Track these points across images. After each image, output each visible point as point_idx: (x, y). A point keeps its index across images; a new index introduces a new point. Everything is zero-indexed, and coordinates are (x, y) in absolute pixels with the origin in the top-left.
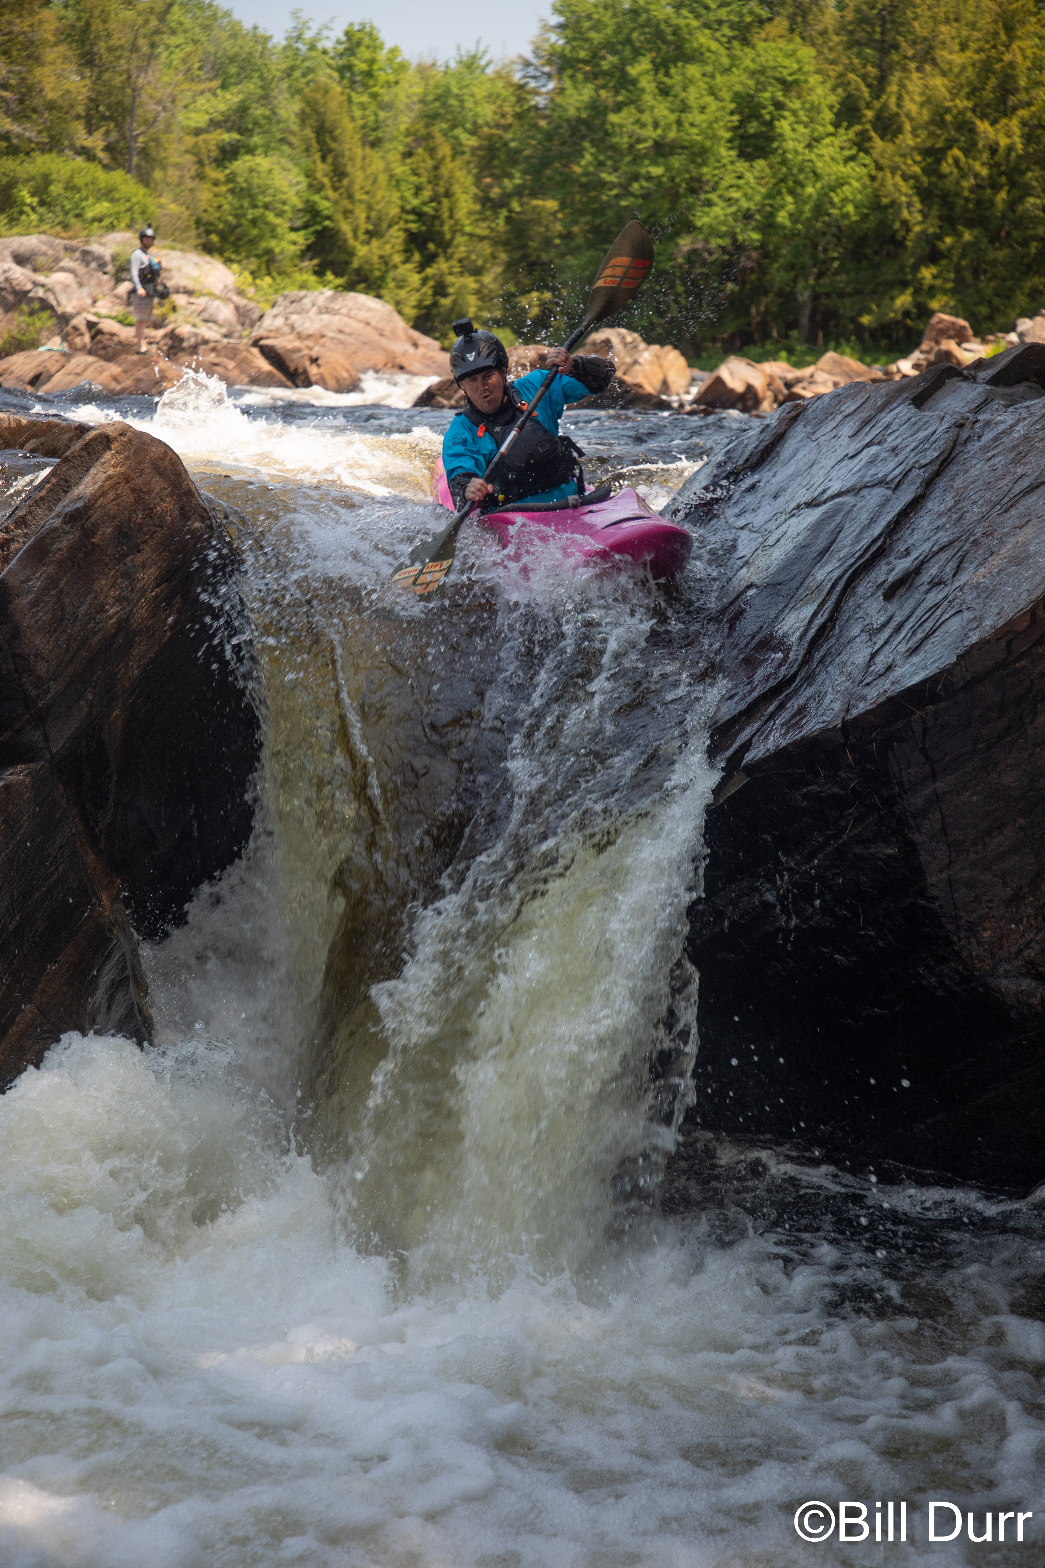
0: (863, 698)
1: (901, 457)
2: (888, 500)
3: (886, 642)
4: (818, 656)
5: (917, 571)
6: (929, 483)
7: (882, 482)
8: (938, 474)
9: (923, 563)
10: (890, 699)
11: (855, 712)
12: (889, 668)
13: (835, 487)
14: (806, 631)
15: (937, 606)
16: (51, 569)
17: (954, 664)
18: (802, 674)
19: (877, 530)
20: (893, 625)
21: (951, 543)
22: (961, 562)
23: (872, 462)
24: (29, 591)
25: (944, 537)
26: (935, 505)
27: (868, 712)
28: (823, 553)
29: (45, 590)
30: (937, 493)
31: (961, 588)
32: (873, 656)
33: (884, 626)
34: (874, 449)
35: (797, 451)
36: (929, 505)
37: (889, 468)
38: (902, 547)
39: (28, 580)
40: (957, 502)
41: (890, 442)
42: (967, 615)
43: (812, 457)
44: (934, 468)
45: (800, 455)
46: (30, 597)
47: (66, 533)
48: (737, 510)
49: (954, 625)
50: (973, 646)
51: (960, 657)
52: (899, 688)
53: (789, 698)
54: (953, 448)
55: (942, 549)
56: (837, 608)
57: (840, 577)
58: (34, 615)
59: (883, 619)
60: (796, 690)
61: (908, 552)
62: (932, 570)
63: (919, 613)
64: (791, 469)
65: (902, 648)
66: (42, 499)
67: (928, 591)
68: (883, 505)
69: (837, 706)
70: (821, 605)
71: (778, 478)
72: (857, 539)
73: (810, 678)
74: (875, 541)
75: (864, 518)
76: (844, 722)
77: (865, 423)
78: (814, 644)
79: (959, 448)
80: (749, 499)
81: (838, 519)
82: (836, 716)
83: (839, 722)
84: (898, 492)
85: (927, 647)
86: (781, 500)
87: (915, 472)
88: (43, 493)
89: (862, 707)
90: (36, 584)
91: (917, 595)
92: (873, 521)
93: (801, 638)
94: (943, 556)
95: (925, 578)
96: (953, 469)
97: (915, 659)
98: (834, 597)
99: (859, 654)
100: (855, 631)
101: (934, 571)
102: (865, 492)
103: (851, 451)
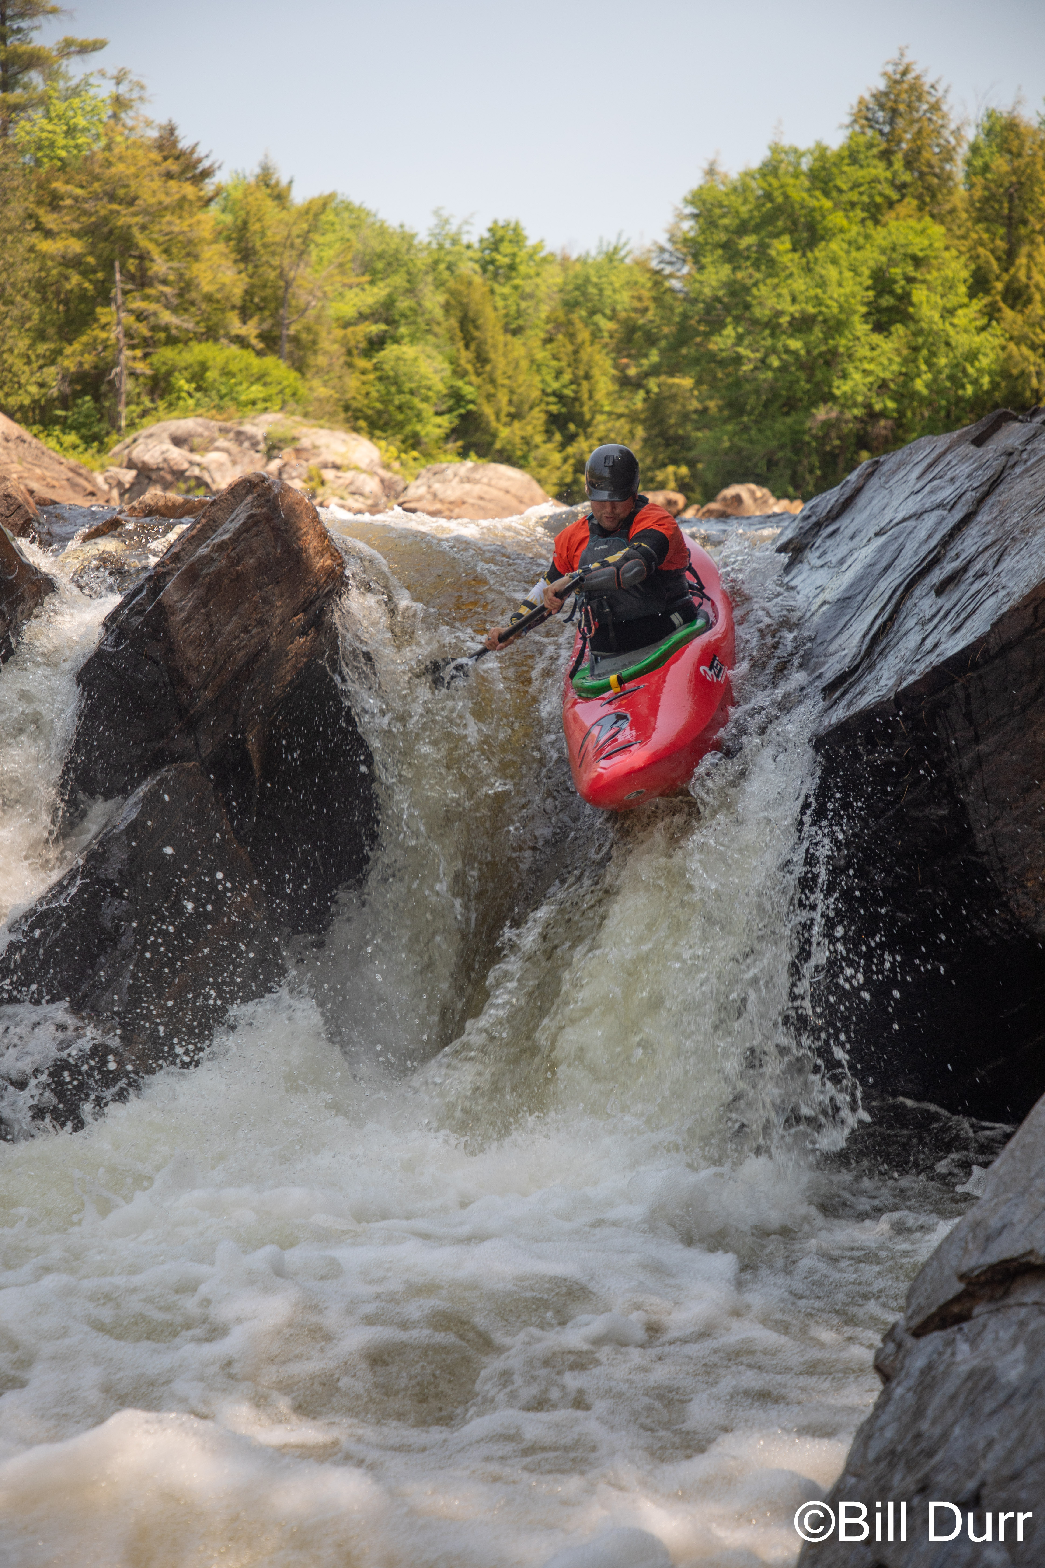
0: (912, 672)
1: (958, 484)
2: (943, 519)
3: (935, 627)
4: (878, 649)
5: (965, 569)
6: (980, 501)
7: (940, 506)
8: (988, 494)
9: (970, 562)
10: (935, 669)
11: (905, 684)
12: (936, 646)
13: (900, 516)
14: (869, 629)
15: (978, 592)
16: (201, 592)
17: (989, 633)
18: (864, 665)
19: (933, 542)
20: (942, 613)
21: (994, 543)
22: (1001, 556)
23: (931, 492)
24: (182, 609)
25: (989, 539)
26: (983, 517)
27: (916, 682)
28: (886, 569)
29: (195, 609)
30: (986, 508)
31: (999, 575)
32: (924, 640)
33: (934, 616)
34: (935, 483)
35: (873, 498)
36: (979, 518)
37: (947, 493)
38: (953, 553)
39: (181, 600)
40: (1002, 512)
41: (949, 475)
42: (1002, 593)
43: (885, 501)
44: (985, 488)
45: (874, 502)
46: (183, 615)
47: (213, 560)
48: (818, 554)
49: (991, 602)
50: (1004, 614)
51: (994, 625)
52: (942, 659)
53: (852, 685)
54: (1002, 472)
55: (987, 548)
56: (896, 610)
57: (900, 585)
58: (187, 630)
59: (934, 610)
60: (859, 679)
61: (958, 556)
62: (977, 566)
63: (963, 600)
64: (866, 514)
65: (948, 628)
66: (193, 537)
67: (972, 583)
68: (939, 523)
69: (891, 683)
70: (883, 608)
71: (855, 522)
72: (916, 553)
73: (871, 668)
74: (930, 552)
75: (922, 534)
76: (897, 694)
77: (930, 466)
78: (875, 640)
79: (1007, 472)
80: (829, 542)
81: (901, 540)
82: (890, 690)
83: (892, 695)
84: (954, 511)
85: (969, 623)
86: (857, 539)
87: (969, 494)
88: (194, 532)
89: (911, 679)
90: (188, 603)
91: (963, 587)
92: (929, 537)
93: (864, 636)
94: (987, 554)
95: (971, 573)
96: (1001, 488)
97: (958, 636)
98: (894, 601)
99: (913, 640)
100: (911, 623)
101: (978, 567)
102: (926, 516)
103: (916, 489)
